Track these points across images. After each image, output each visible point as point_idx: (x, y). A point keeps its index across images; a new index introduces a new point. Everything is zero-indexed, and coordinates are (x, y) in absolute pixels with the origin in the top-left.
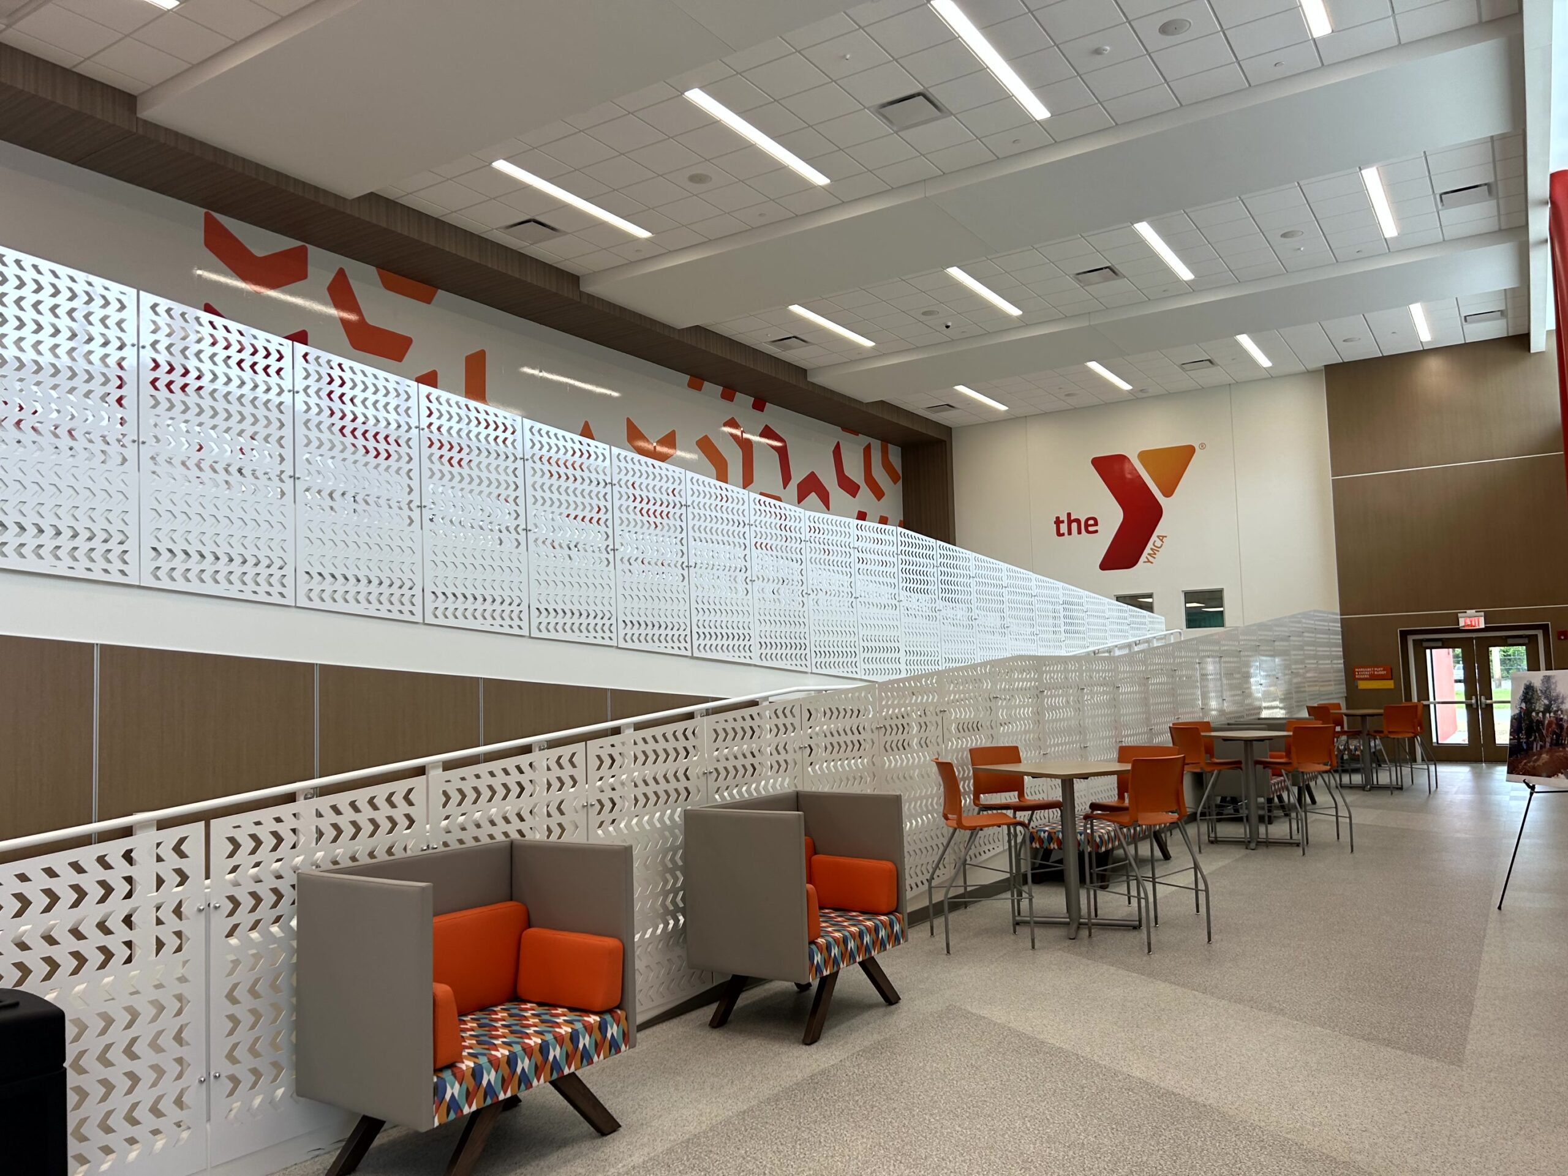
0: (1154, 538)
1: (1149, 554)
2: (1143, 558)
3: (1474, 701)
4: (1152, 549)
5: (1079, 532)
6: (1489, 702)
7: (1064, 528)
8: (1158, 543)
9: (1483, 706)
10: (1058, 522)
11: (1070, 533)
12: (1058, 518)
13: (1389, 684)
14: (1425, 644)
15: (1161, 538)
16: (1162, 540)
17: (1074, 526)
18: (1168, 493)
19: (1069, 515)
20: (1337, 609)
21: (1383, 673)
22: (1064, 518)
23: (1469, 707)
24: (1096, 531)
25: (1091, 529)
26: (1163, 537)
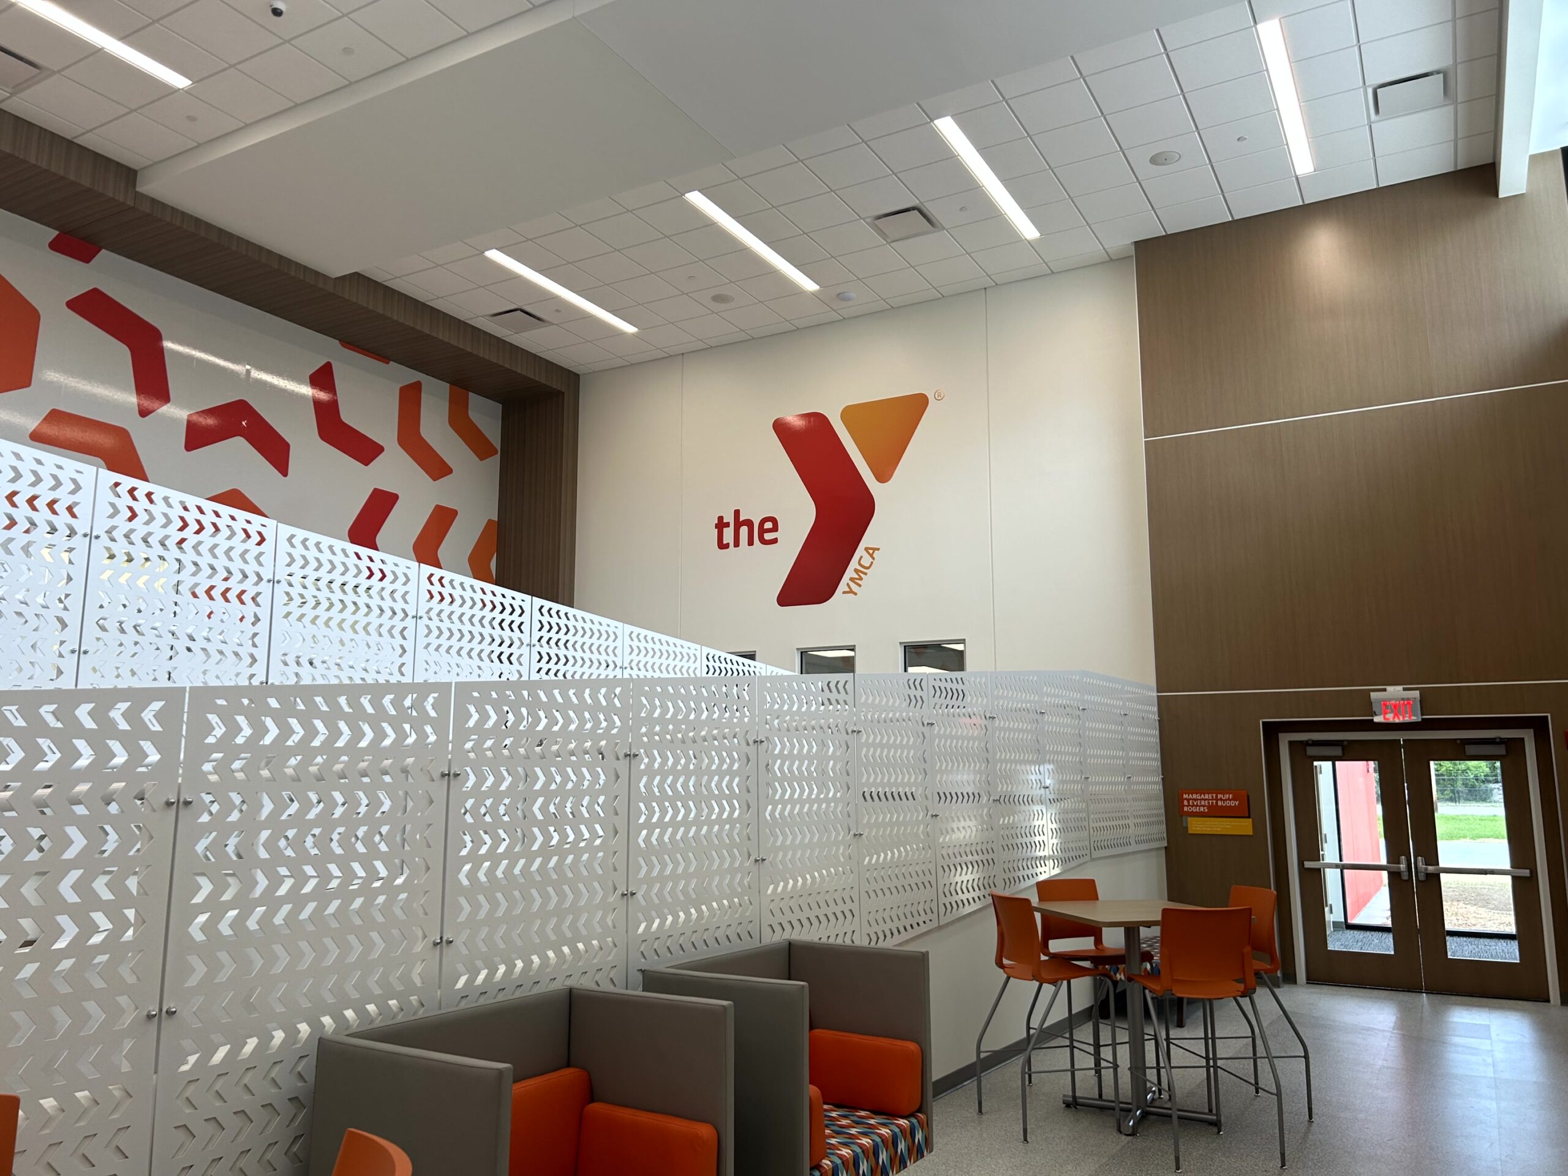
0: (860, 551)
1: (852, 579)
2: (842, 586)
3: (1403, 866)
4: (856, 571)
5: (751, 543)
6: (1431, 868)
7: (728, 535)
8: (866, 561)
9: (1422, 877)
10: (721, 525)
11: (737, 544)
12: (721, 518)
13: (1243, 827)
14: (1311, 751)
15: (871, 551)
16: (871, 556)
17: (744, 530)
18: (883, 476)
19: (737, 513)
20: (1152, 680)
21: (1233, 803)
22: (729, 518)
23: (1395, 878)
24: (775, 541)
25: (768, 536)
26: (874, 549)
